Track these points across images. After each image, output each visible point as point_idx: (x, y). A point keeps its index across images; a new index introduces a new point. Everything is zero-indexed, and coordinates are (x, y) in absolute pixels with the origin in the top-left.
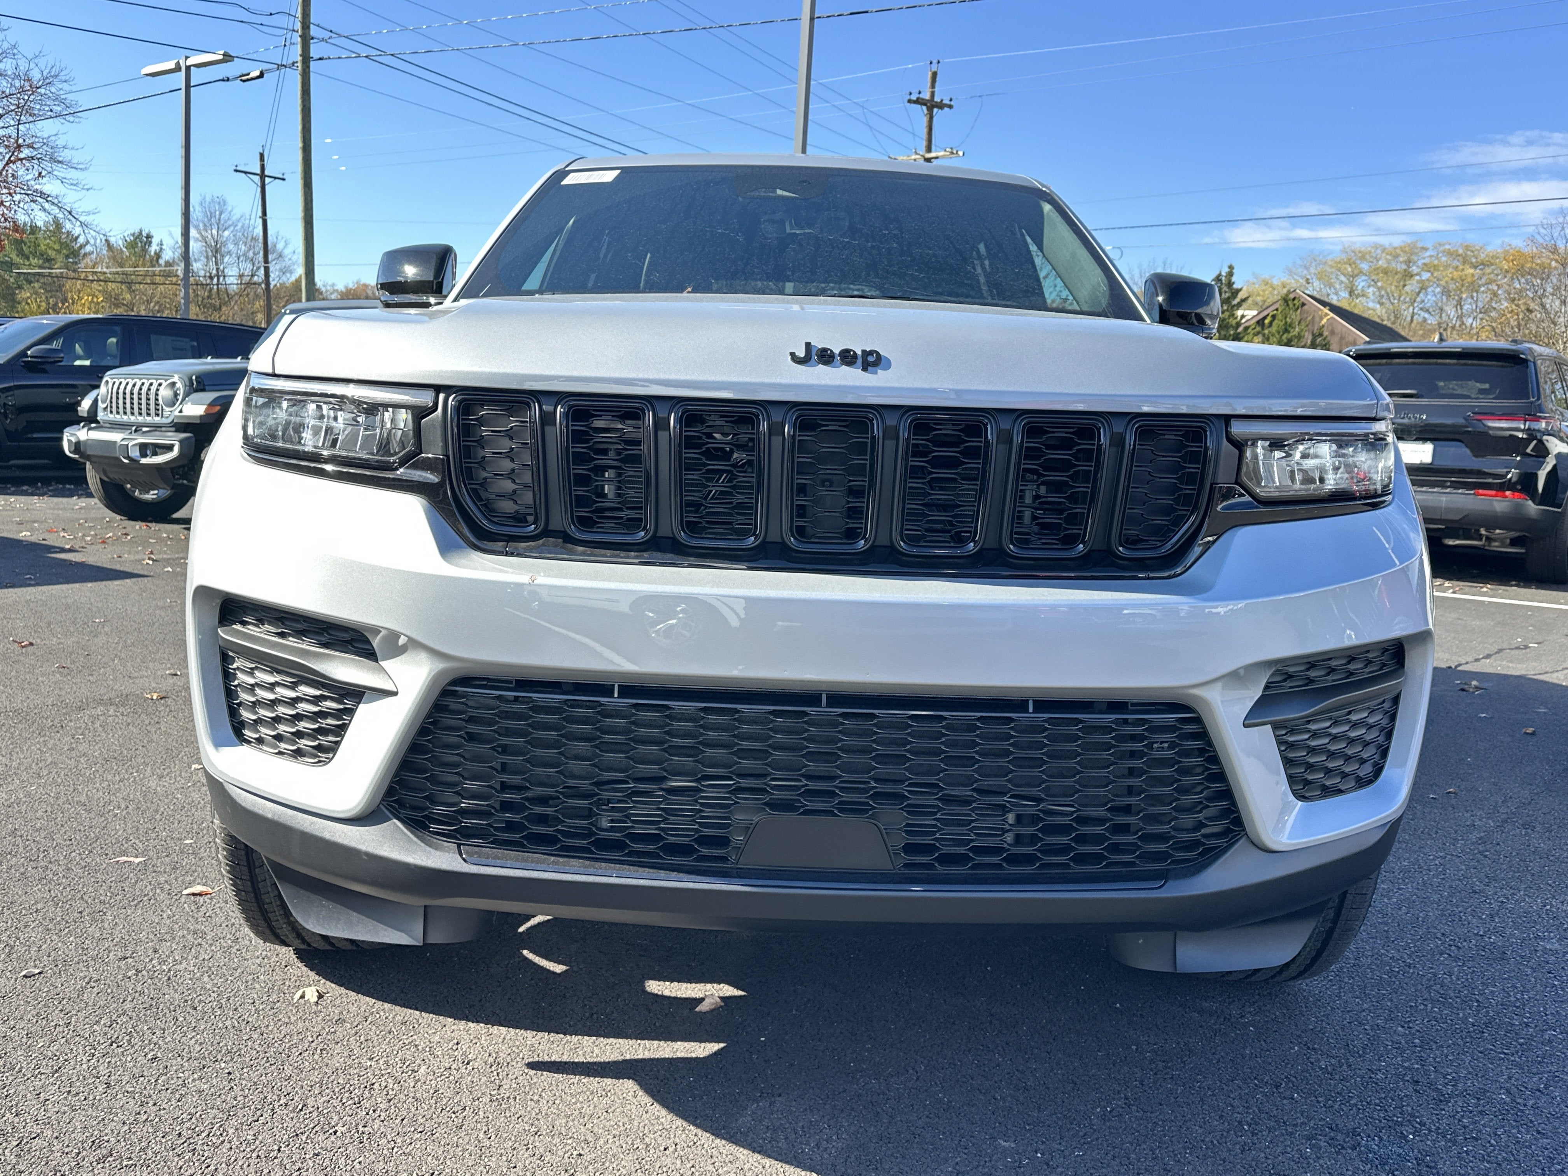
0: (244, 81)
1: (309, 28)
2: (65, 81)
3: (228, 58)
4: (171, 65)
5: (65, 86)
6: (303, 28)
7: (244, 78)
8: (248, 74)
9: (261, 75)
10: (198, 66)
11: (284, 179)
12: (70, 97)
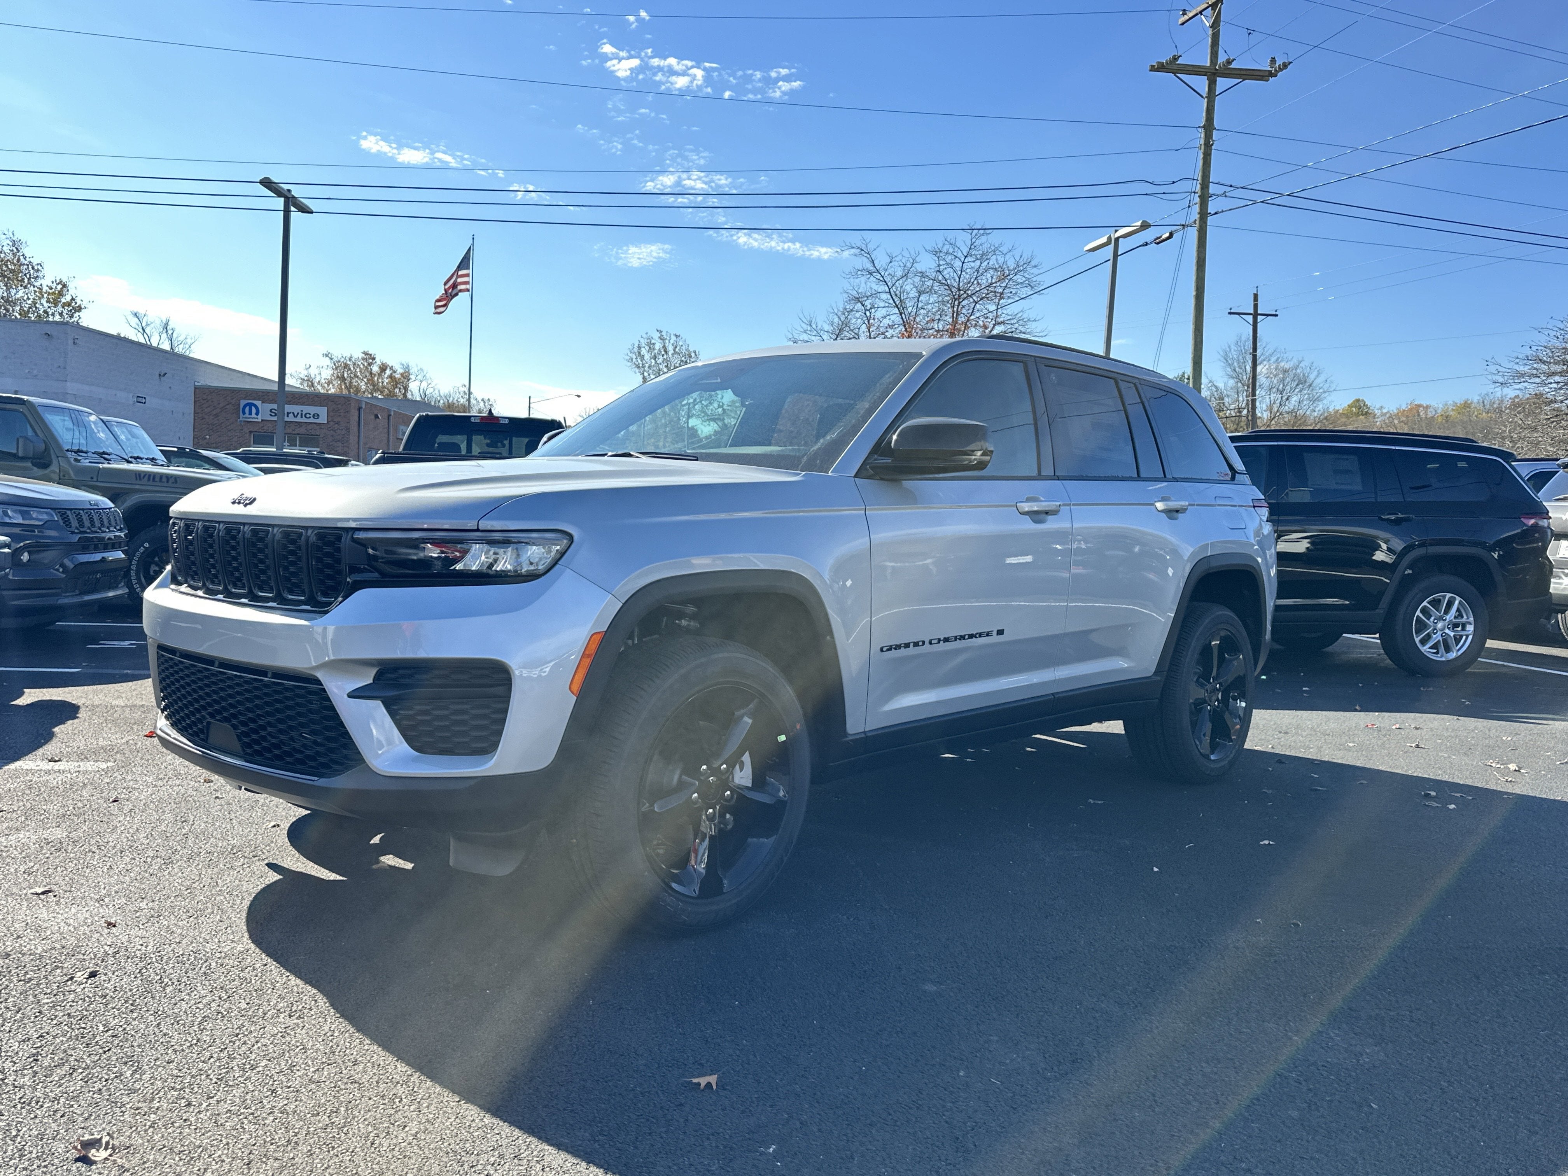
0: (1158, 243)
1: (1208, 187)
2: (1035, 267)
3: (1145, 226)
4: (1104, 240)
5: (1035, 271)
6: (1202, 189)
7: (1158, 241)
8: (1161, 237)
9: (1171, 235)
10: (1124, 236)
11: (1276, 315)
12: (1038, 278)
